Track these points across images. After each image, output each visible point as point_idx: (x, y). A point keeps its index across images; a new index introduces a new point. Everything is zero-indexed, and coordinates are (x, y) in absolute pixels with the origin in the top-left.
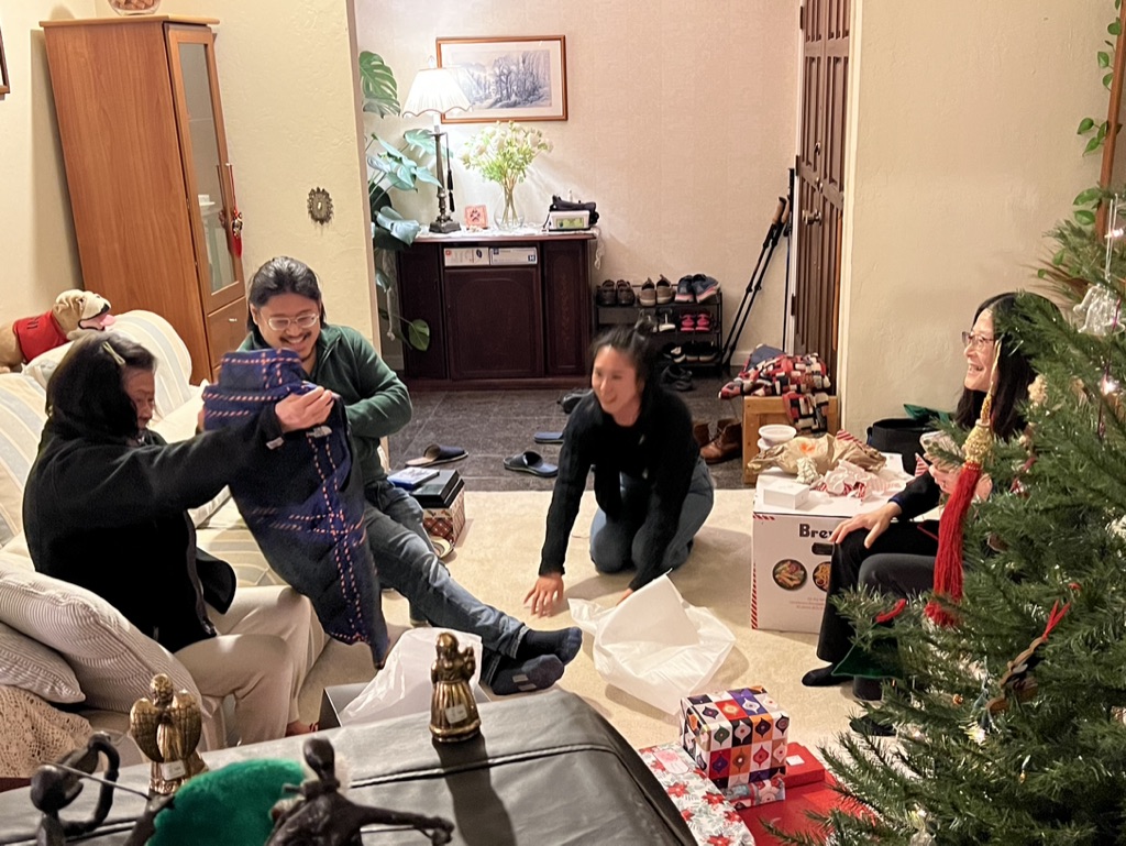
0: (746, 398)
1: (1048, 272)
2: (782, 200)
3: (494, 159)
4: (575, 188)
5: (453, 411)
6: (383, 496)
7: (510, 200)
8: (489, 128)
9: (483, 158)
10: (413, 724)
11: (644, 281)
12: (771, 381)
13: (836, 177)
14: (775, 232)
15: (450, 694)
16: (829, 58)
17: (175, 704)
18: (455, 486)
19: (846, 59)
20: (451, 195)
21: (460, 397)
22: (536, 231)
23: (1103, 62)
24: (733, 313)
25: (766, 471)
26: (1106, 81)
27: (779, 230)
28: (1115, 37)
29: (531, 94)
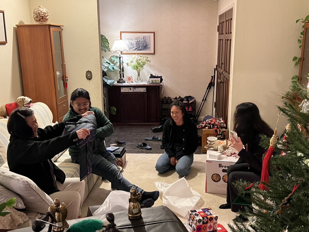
0: (203, 129)
1: (285, 97)
2: (212, 76)
3: (135, 64)
4: (156, 72)
5: (122, 131)
6: (105, 154)
7: (139, 75)
8: (134, 56)
9: (132, 64)
10: (123, 214)
11: (175, 97)
12: (210, 125)
13: (228, 71)
14: (210, 85)
15: (134, 205)
16: (226, 39)
17: (60, 206)
18: (123, 152)
19: (231, 40)
20: (123, 73)
21: (124, 128)
22: (145, 83)
23: (299, 42)
24: (199, 106)
25: (209, 149)
26: (300, 47)
27: (211, 85)
28: (303, 35)
29: (145, 47)
